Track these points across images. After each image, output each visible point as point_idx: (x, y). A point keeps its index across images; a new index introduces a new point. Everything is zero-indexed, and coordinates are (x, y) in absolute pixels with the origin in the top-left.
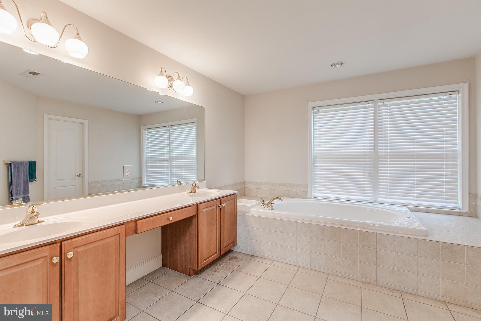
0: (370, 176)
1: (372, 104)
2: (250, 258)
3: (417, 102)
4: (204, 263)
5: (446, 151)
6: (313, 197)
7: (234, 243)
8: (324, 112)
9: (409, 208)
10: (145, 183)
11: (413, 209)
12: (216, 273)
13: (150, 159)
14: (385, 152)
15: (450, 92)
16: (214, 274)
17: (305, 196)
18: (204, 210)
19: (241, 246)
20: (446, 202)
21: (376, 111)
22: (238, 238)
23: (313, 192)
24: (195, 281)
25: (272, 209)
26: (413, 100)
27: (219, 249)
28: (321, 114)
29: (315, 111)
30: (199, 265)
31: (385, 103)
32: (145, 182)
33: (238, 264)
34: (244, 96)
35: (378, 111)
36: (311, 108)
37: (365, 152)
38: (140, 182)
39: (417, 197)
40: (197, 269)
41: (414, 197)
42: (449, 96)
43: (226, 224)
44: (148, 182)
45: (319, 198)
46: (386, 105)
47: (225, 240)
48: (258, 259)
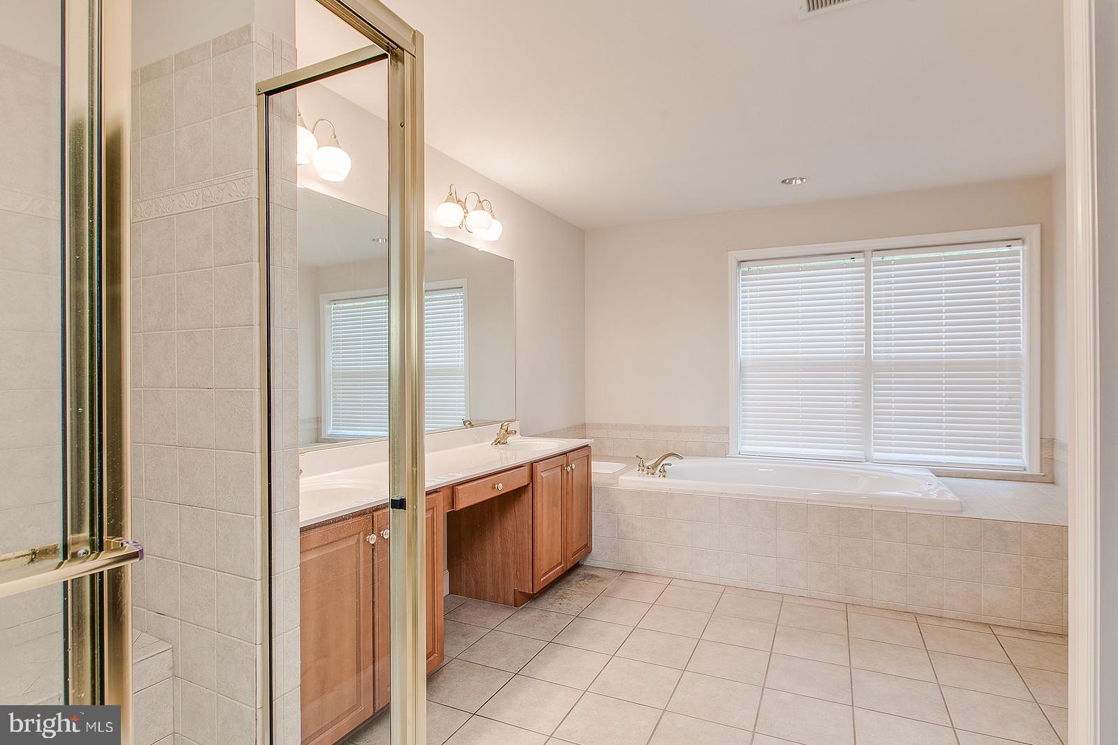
0: (856, 407)
1: (860, 260)
2: (624, 576)
3: (947, 259)
4: (543, 580)
5: (1001, 356)
6: (739, 454)
7: (587, 548)
8: (761, 272)
9: (933, 472)
10: (330, 432)
11: (941, 473)
12: (566, 600)
13: (343, 373)
14: (886, 358)
15: (1009, 241)
16: (562, 602)
17: (721, 451)
18: (544, 475)
19: (600, 555)
20: (1001, 457)
21: (867, 272)
22: (593, 537)
23: (739, 445)
24: (530, 615)
25: (664, 476)
26: (941, 254)
27: (564, 556)
28: (756, 276)
29: (742, 269)
30: (536, 582)
31: (887, 259)
32: (329, 430)
33: (602, 586)
34: (584, 231)
35: (872, 274)
36: (735, 264)
37: (847, 358)
38: (318, 430)
39: (947, 447)
40: (533, 591)
41: (941, 447)
42: (1006, 249)
43: (576, 508)
44: (339, 429)
45: (752, 455)
46: (888, 263)
47: (574, 540)
48: (640, 577)
